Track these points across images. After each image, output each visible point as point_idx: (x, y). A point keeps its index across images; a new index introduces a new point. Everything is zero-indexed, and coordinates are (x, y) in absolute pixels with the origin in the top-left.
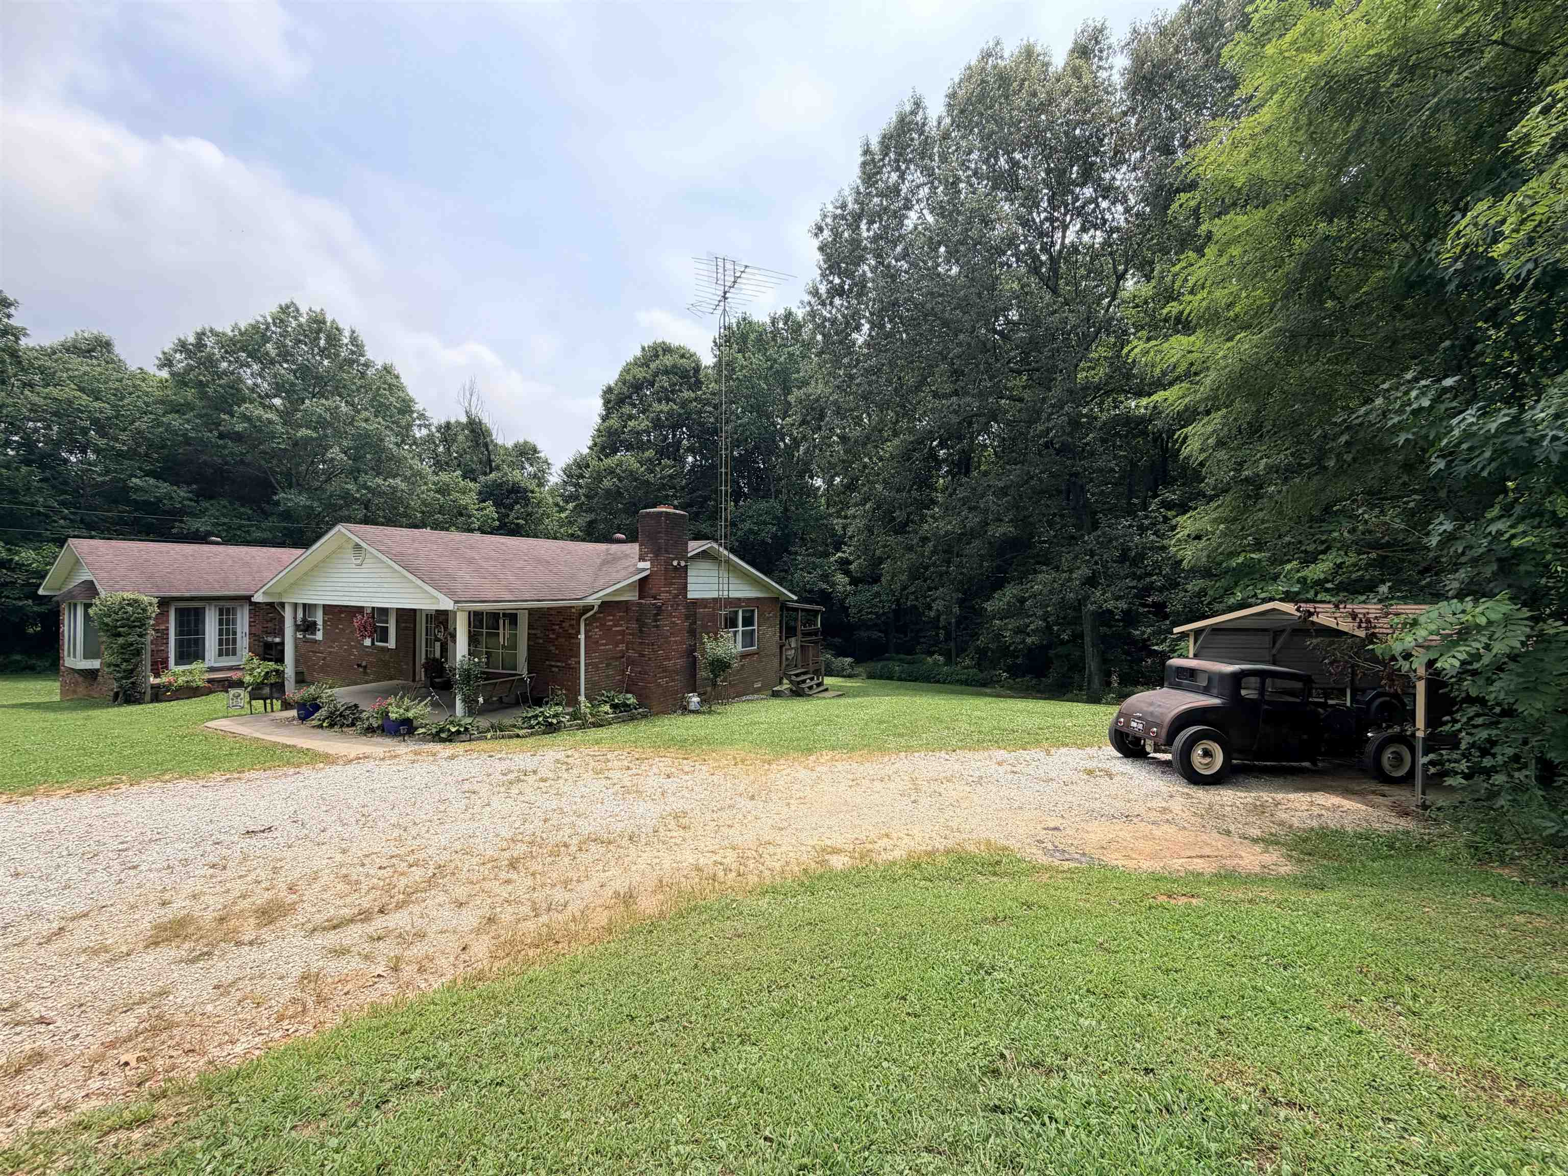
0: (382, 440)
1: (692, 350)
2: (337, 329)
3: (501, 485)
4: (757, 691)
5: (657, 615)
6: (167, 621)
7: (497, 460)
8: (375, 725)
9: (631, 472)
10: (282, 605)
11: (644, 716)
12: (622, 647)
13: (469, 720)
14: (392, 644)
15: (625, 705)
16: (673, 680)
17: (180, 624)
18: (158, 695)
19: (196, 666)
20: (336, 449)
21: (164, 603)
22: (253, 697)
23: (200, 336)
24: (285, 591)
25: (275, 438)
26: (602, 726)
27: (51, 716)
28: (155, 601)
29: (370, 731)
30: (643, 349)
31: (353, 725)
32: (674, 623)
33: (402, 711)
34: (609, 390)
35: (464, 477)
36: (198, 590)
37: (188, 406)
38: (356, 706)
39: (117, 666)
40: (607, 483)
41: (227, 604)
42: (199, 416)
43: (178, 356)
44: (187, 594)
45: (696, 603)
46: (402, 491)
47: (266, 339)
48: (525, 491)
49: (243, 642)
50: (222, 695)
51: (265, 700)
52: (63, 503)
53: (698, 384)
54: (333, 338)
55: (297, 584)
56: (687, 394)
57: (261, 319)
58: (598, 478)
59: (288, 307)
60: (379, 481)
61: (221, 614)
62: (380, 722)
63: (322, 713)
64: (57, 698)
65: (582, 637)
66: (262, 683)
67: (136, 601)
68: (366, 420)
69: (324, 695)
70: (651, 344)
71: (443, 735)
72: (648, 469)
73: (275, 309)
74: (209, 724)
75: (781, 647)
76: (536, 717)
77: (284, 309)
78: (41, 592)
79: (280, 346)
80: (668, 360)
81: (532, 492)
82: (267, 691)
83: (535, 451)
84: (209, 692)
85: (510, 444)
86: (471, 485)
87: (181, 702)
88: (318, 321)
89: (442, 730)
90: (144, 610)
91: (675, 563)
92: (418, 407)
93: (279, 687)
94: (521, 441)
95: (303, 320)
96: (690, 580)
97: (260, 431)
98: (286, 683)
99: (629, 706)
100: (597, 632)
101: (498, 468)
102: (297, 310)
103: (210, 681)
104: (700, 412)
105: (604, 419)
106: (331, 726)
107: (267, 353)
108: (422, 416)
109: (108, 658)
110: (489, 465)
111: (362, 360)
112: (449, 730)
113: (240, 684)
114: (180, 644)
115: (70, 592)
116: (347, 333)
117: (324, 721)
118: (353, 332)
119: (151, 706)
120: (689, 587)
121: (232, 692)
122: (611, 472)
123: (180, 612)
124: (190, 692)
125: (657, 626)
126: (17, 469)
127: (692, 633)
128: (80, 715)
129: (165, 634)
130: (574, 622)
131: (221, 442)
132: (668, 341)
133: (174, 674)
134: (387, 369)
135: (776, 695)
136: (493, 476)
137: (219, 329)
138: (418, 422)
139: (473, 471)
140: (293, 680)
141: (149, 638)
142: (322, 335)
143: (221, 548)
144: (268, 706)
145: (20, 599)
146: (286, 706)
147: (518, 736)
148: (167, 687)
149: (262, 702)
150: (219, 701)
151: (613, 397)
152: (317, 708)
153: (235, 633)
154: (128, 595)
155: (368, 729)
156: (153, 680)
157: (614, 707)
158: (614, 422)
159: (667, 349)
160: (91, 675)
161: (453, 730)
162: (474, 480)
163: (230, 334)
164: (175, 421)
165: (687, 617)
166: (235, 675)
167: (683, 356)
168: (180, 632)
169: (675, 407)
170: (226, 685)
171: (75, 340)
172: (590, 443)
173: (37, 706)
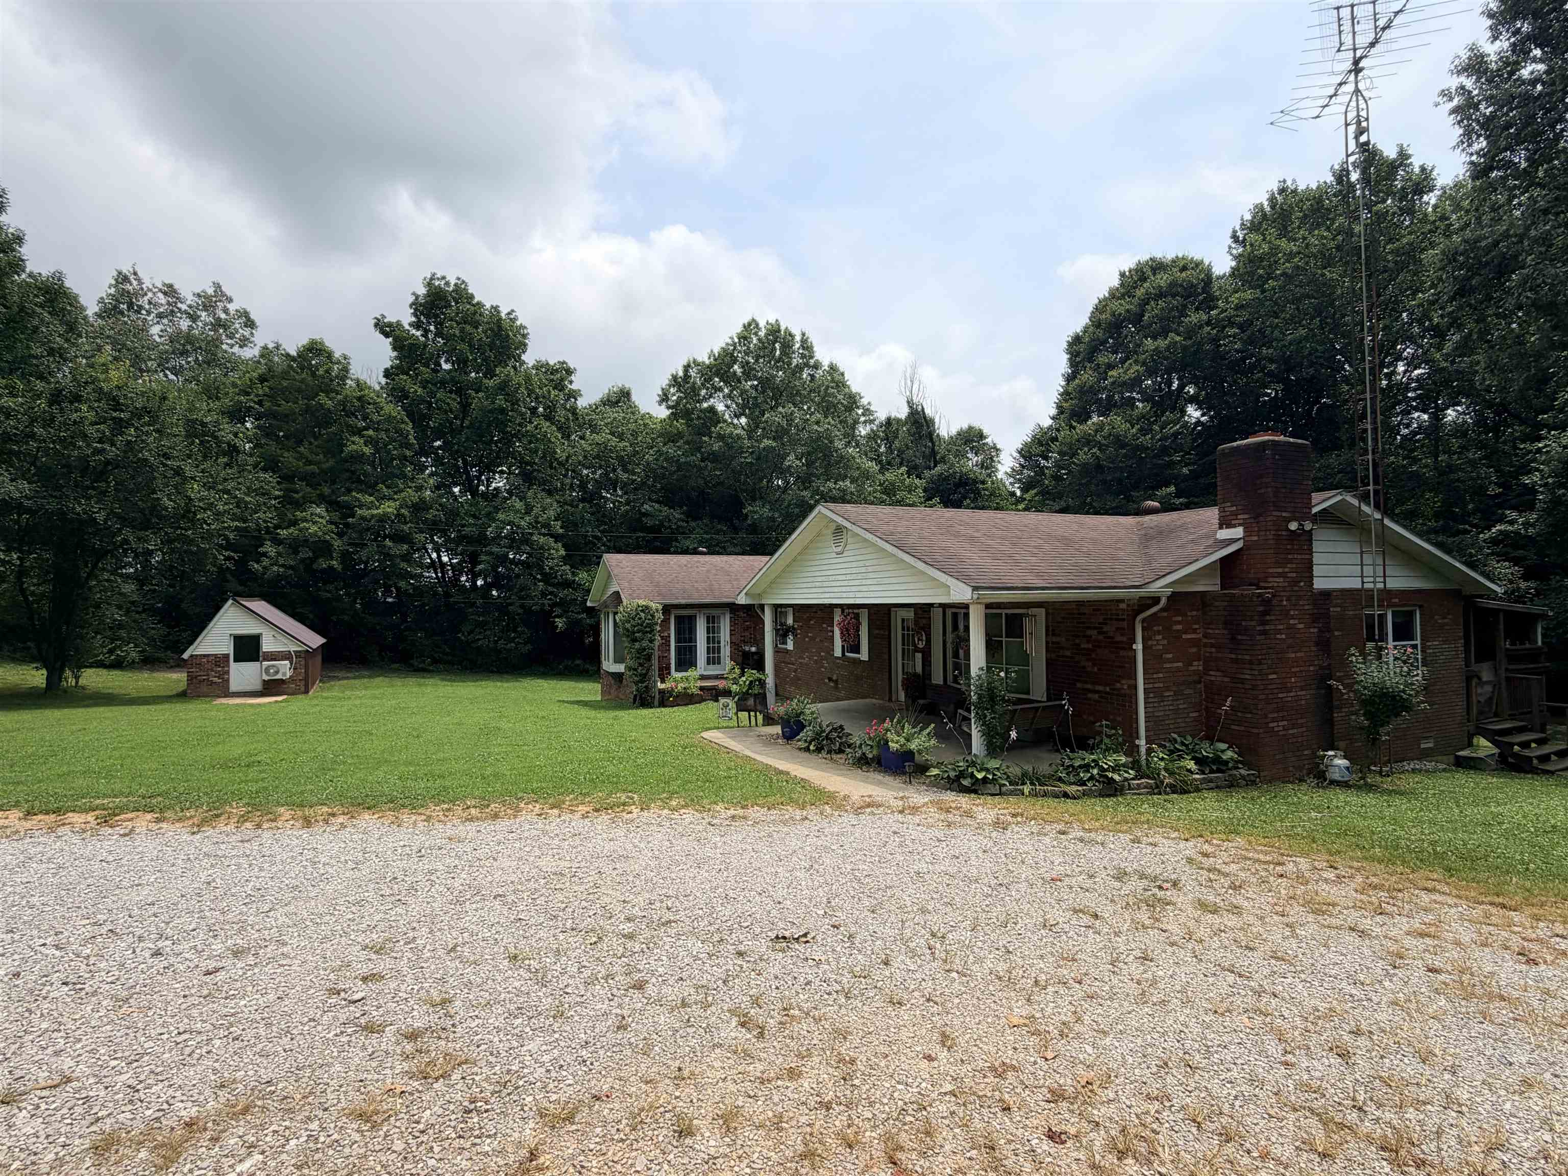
0: (831, 442)
1: (1197, 257)
2: (790, 335)
3: (946, 479)
4: (1424, 755)
5: (1266, 613)
6: (669, 628)
7: (941, 450)
8: (870, 756)
9: (1117, 437)
10: (762, 607)
11: (1250, 783)
12: (1197, 666)
13: (993, 764)
14: (864, 655)
15: (1217, 760)
16: (1294, 726)
17: (678, 632)
18: (666, 700)
19: (692, 673)
20: (792, 457)
21: (667, 609)
22: (740, 708)
23: (687, 368)
24: (764, 592)
25: (742, 452)
26: (1185, 792)
27: (592, 713)
28: (660, 607)
29: (863, 762)
30: (1122, 275)
31: (841, 751)
32: (1292, 627)
33: (902, 740)
34: (1077, 340)
35: (909, 474)
36: (689, 597)
37: (680, 435)
38: (841, 727)
39: (635, 670)
40: (1083, 456)
41: (714, 612)
42: (687, 443)
43: (672, 390)
44: (683, 602)
45: (1326, 594)
46: (852, 493)
47: (734, 361)
48: (975, 482)
49: (726, 651)
50: (711, 704)
51: (749, 711)
52: (602, 532)
53: (1209, 302)
54: (787, 344)
55: (774, 583)
56: (1194, 318)
57: (730, 341)
58: (1070, 451)
59: (750, 324)
60: (830, 484)
61: (708, 622)
62: (875, 752)
63: (807, 733)
64: (599, 698)
65: (1139, 646)
66: (747, 693)
67: (647, 607)
68: (818, 423)
69: (808, 712)
70: (1133, 266)
71: (966, 782)
72: (1141, 430)
73: (739, 329)
74: (706, 735)
75: (1468, 680)
76: (1086, 767)
77: (747, 327)
78: (589, 604)
79: (745, 365)
80: (1162, 280)
81: (983, 482)
82: (751, 702)
83: (981, 436)
84: (701, 700)
85: (954, 431)
86: (917, 481)
87: (681, 708)
88: (774, 331)
89: (962, 775)
90: (653, 616)
91: (1293, 526)
92: (864, 401)
93: (762, 698)
94: (965, 426)
95: (762, 333)
96: (1316, 558)
97: (730, 447)
98: (768, 695)
99: (1226, 763)
100: (1159, 642)
101: (943, 460)
102: (757, 325)
103: (702, 689)
104: (1215, 340)
105: (1069, 379)
106: (819, 750)
107: (735, 373)
108: (867, 411)
109: (631, 663)
110: (933, 457)
111: (812, 362)
112: (972, 776)
113: (727, 693)
114: (679, 650)
115: (605, 602)
116: (798, 338)
117: (810, 743)
118: (803, 334)
119: (658, 710)
120: (1316, 570)
121: (722, 700)
122: (1088, 441)
123: (679, 619)
124: (686, 699)
125: (1264, 633)
126: (577, 506)
127: (1324, 644)
128: (612, 714)
129: (666, 640)
130: (1125, 624)
131: (703, 464)
132: (1158, 255)
133: (675, 680)
134: (833, 368)
135: (1464, 764)
136: (938, 468)
137: (700, 359)
138: (862, 419)
139: (916, 467)
140: (773, 692)
141: (657, 643)
142: (777, 345)
143: (708, 558)
144: (753, 719)
145: (578, 613)
146: (769, 720)
147: (1066, 795)
148: (670, 692)
149: (746, 714)
150: (710, 710)
151: (1082, 347)
152: (801, 727)
153: (719, 642)
154: (642, 602)
155: (860, 759)
156: (660, 686)
157: (1199, 761)
158: (1087, 376)
159: (1157, 266)
160: (618, 677)
161: (980, 776)
162: (919, 477)
163: (707, 362)
164: (671, 450)
165: (1315, 619)
166: (721, 684)
167: (1184, 269)
168: (678, 640)
169: (1178, 338)
170: (715, 694)
171: (609, 395)
172: (1053, 412)
173: (585, 704)
